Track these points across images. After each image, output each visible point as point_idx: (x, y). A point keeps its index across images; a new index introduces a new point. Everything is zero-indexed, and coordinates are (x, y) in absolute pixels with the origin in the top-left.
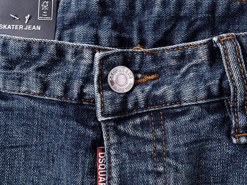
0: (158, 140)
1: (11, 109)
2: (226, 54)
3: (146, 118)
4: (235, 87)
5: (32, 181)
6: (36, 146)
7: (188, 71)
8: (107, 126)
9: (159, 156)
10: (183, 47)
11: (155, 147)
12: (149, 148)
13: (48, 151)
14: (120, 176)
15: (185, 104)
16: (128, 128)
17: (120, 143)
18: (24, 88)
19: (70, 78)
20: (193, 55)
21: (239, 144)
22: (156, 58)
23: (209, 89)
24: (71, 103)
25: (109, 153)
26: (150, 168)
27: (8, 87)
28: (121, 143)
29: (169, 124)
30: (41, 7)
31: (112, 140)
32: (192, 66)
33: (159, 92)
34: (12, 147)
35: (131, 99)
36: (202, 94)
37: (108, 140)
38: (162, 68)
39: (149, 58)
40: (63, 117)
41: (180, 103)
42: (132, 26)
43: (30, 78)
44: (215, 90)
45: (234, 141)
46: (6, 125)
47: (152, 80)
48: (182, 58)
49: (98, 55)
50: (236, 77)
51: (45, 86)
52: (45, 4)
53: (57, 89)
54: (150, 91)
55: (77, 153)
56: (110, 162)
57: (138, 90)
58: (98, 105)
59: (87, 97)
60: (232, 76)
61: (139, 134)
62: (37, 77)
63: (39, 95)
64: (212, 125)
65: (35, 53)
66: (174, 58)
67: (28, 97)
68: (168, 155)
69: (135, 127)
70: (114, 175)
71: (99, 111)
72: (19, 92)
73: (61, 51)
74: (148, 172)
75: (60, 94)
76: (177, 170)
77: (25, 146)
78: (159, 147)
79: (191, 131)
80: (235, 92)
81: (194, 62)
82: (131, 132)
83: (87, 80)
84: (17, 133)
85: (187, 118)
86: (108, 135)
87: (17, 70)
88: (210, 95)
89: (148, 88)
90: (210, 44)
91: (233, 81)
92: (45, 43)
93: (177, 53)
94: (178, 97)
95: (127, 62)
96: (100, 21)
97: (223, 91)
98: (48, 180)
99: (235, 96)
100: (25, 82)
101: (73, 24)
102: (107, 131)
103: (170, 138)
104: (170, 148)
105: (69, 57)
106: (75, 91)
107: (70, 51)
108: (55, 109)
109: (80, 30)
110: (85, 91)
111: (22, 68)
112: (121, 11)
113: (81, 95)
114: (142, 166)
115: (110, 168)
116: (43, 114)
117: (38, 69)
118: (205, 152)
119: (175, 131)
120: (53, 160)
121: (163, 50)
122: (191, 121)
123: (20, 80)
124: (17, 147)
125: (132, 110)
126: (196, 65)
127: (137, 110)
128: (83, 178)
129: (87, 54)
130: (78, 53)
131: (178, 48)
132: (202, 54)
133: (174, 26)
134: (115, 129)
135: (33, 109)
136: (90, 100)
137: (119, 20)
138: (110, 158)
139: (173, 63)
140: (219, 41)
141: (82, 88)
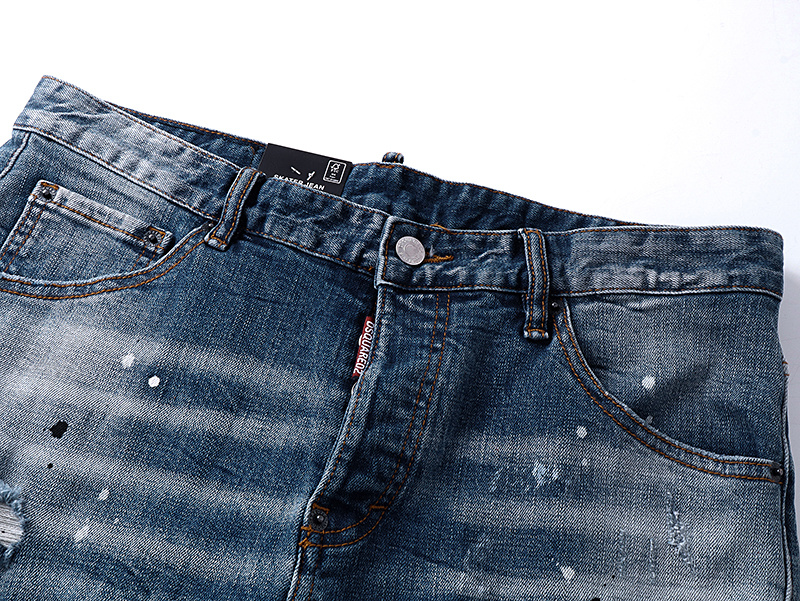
0: (441, 320)
1: (270, 258)
2: (529, 245)
3: (431, 296)
4: (533, 276)
5: (273, 343)
6: (288, 305)
7: (487, 257)
8: (384, 292)
9: (439, 335)
10: (486, 234)
11: (436, 325)
12: (427, 325)
13: (302, 314)
14: (388, 347)
15: (477, 288)
16: (409, 301)
17: (394, 315)
18: (293, 239)
19: (351, 241)
20: (495, 244)
21: (530, 340)
22: (454, 239)
23: (506, 277)
24: (344, 267)
25: (380, 323)
26: (426, 342)
27: (275, 233)
28: (396, 316)
29: (456, 306)
30: (330, 168)
31: (387, 309)
32: (492, 253)
33: (451, 272)
34: (259, 298)
35: (418, 273)
36: (498, 280)
37: (383, 308)
38: (459, 250)
39: (446, 237)
40: (330, 281)
41: (473, 286)
42: (433, 208)
43: (304, 230)
44: (513, 278)
45: (526, 333)
46: (259, 273)
47: (444, 261)
48: (483, 244)
49: (391, 219)
50: (535, 267)
51: (319, 243)
52: (336, 166)
53: (334, 247)
54: (441, 270)
55: (339, 321)
56: (378, 333)
57: (427, 267)
58: (380, 268)
59: (365, 263)
60: (531, 266)
61: (420, 310)
62: (312, 229)
63: (309, 249)
64: (505, 317)
65: (318, 205)
66: (474, 241)
67: (295, 249)
68: (449, 335)
69: (416, 302)
70: (381, 344)
71: (380, 273)
72: (287, 241)
73: (347, 211)
74: (422, 347)
75: (335, 252)
76: (456, 350)
77: (275, 302)
78: (440, 326)
79: (480, 317)
80: (533, 282)
81: (495, 250)
82: (411, 305)
83: (371, 245)
84: (269, 284)
85: (477, 303)
86: (383, 303)
87: (291, 217)
88: (506, 283)
89: (438, 267)
90: (515, 236)
91: (532, 271)
92: (331, 197)
93: (478, 238)
94: (471, 279)
95: (422, 236)
96: (398, 194)
97: (521, 282)
98: (293, 347)
99: (532, 287)
100: (296, 233)
101: (365, 190)
102: (383, 298)
103: (455, 318)
104: (452, 329)
105: (354, 219)
106: (354, 253)
107: (358, 212)
108: (323, 270)
109: (372, 197)
110: (365, 256)
111: (297, 217)
112: (423, 189)
113: (360, 259)
114: (417, 341)
115: (377, 339)
116: (307, 271)
117: (316, 222)
118: (492, 347)
119: (460, 312)
120: (305, 326)
121: (464, 233)
122: (481, 307)
123: (292, 230)
124: (265, 300)
125: (416, 285)
126: (496, 254)
127: (422, 287)
128: (339, 349)
129: (376, 219)
130: (366, 217)
131: (480, 233)
132: (505, 243)
133: (479, 217)
134: (393, 298)
135: (297, 264)
136: (367, 268)
137: (419, 198)
138: (379, 329)
139: (472, 246)
140: (523, 232)
141: (363, 251)
